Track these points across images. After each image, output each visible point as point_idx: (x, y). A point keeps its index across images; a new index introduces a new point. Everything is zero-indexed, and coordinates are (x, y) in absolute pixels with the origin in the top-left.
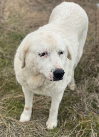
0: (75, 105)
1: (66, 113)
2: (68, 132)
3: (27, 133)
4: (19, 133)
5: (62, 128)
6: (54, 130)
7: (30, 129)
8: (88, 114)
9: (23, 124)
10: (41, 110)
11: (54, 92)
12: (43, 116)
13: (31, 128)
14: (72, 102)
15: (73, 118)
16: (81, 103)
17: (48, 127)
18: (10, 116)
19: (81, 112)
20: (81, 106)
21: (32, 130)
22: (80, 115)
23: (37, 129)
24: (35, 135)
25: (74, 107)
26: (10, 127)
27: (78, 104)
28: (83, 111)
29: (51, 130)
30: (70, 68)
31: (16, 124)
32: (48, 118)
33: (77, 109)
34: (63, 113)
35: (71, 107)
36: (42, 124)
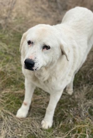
0: (72, 109)
1: (62, 115)
2: (62, 134)
3: (22, 129)
4: (15, 128)
5: (57, 129)
6: (49, 130)
7: (25, 126)
8: (84, 120)
9: (20, 120)
10: (38, 109)
11: (52, 89)
12: (39, 115)
13: (27, 125)
14: (69, 105)
15: (69, 121)
16: (78, 107)
17: (43, 126)
18: (8, 110)
19: (78, 116)
20: (77, 110)
21: (27, 127)
22: (76, 119)
23: (33, 126)
24: (30, 132)
25: (71, 111)
26: (7, 121)
27: (75, 108)
28: (80, 116)
29: (46, 130)
30: (72, 69)
31: (12, 119)
32: (44, 117)
33: (74, 113)
34: (59, 115)
35: (67, 110)
36: (37, 122)
